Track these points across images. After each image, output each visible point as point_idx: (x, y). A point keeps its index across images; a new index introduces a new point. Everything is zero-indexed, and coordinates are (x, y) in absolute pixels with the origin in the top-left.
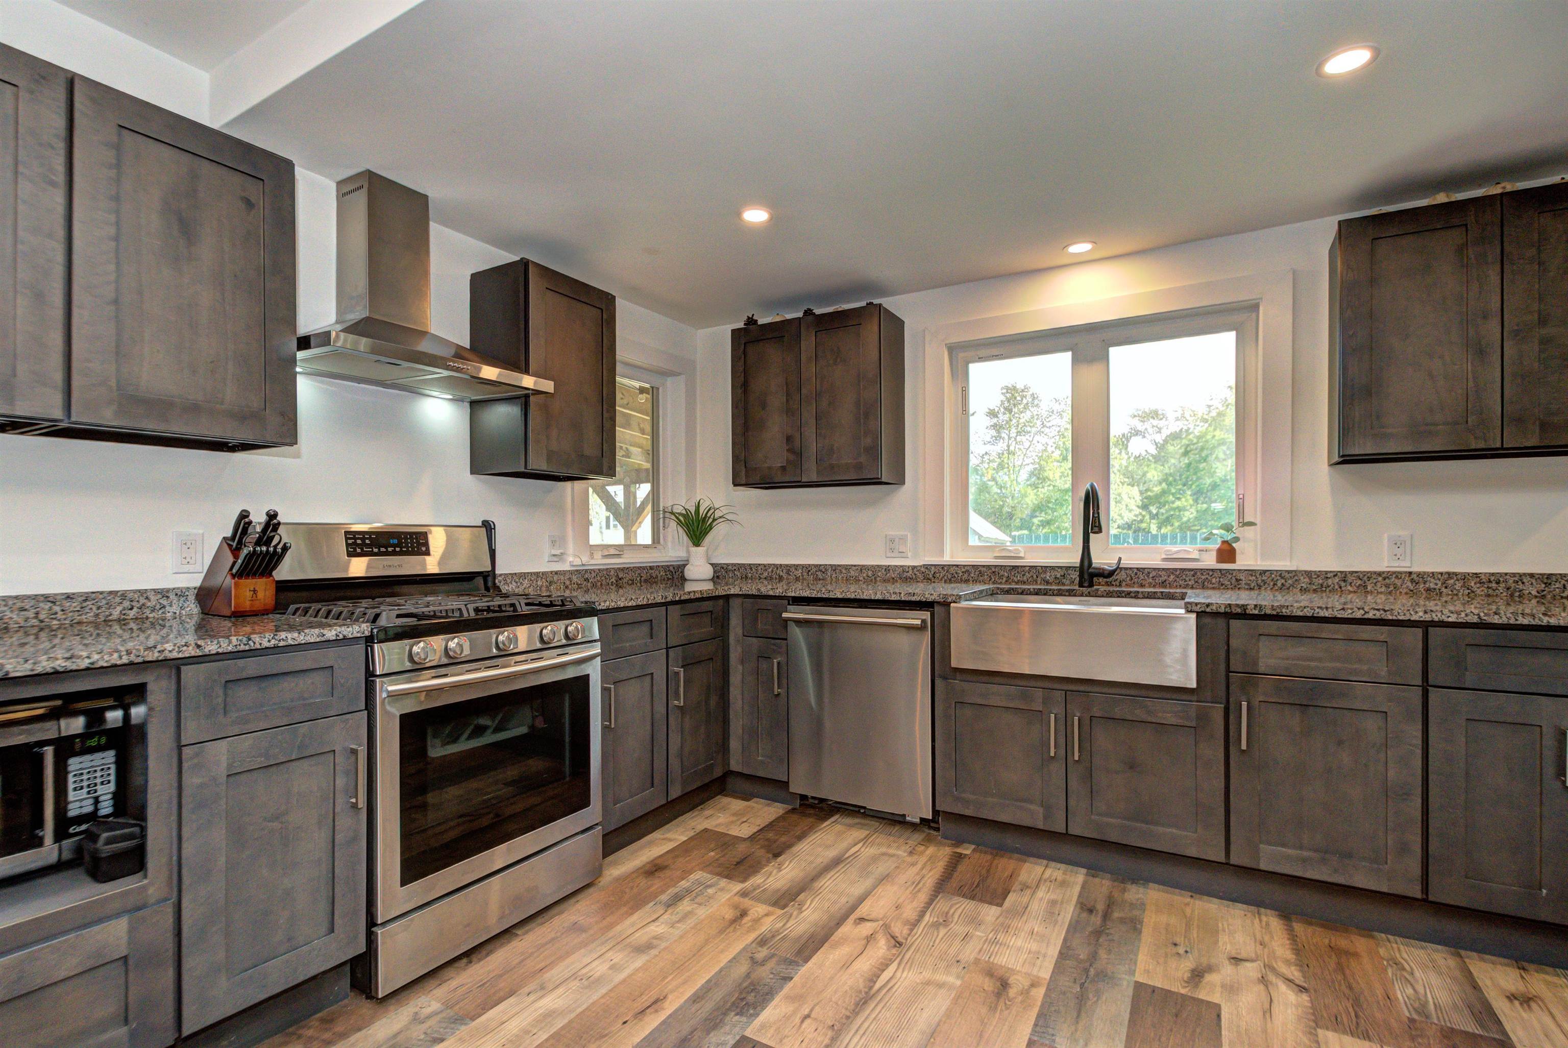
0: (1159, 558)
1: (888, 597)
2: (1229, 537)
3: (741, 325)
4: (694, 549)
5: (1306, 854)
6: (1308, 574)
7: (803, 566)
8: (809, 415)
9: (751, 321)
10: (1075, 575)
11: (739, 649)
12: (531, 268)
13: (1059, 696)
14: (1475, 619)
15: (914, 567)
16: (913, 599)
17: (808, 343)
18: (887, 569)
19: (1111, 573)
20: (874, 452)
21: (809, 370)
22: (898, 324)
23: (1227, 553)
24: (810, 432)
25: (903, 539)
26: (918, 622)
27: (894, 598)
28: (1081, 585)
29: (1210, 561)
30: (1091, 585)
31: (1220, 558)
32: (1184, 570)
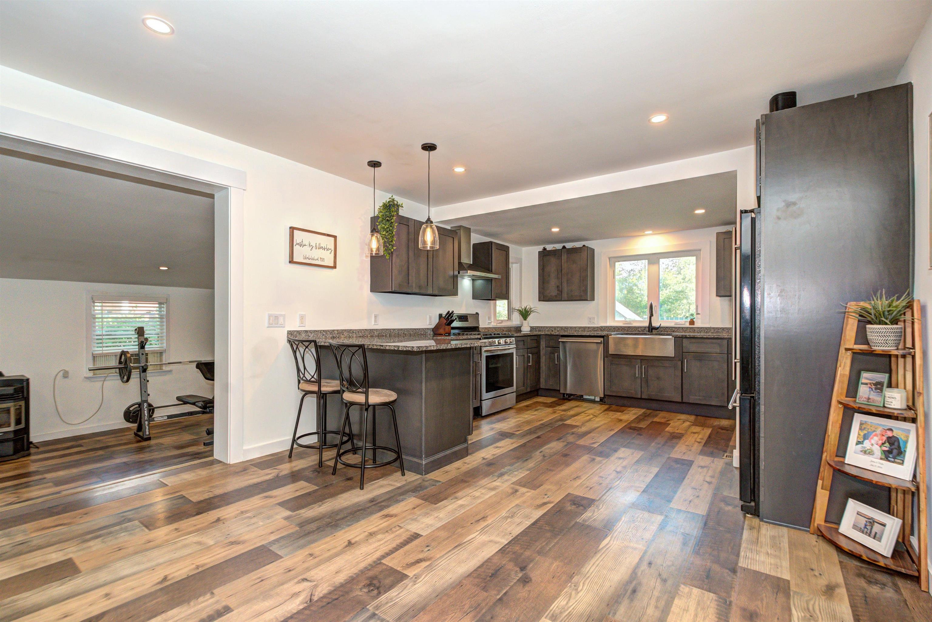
2: (692, 317)
3: (541, 250)
4: (524, 321)
5: (701, 398)
6: (714, 328)
7: (560, 327)
8: (564, 280)
9: (545, 249)
10: (647, 329)
11: (544, 351)
12: (493, 244)
13: (639, 361)
15: (597, 327)
16: (598, 335)
17: (564, 257)
18: (589, 328)
19: (658, 328)
20: (585, 291)
21: (565, 266)
22: (593, 250)
23: (692, 322)
24: (565, 285)
25: (594, 318)
26: (600, 341)
27: (592, 335)
28: (649, 331)
29: (687, 325)
30: (652, 331)
31: (690, 324)
32: (679, 327)
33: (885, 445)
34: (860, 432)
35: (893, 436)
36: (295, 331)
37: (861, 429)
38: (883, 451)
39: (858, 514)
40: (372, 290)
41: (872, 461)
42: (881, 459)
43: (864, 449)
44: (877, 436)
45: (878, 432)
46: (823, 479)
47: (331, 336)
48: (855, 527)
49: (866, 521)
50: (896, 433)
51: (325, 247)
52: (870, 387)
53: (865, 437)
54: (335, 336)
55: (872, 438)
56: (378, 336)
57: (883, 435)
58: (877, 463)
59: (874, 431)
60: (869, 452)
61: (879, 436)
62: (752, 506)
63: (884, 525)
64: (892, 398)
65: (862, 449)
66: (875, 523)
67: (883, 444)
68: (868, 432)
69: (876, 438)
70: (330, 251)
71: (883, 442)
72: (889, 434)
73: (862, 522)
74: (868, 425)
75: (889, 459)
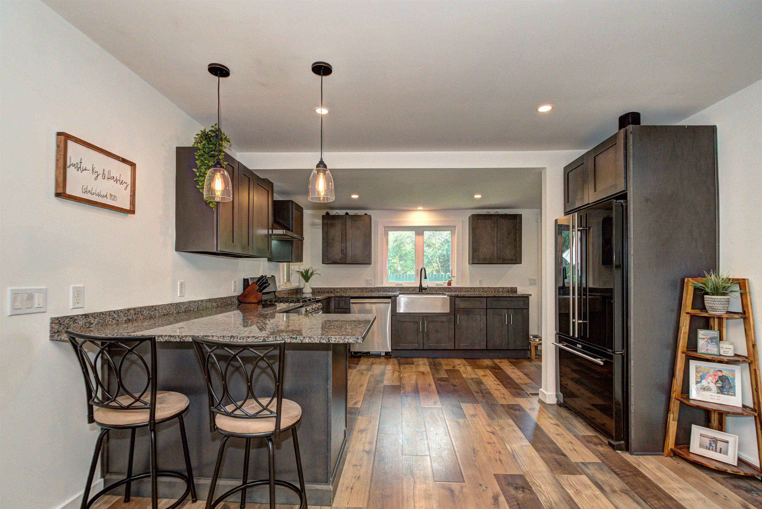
0: (435, 284)
1: (380, 296)
2: (450, 280)
3: (325, 215)
4: (306, 283)
5: (468, 344)
7: (339, 288)
8: (349, 245)
9: (328, 214)
10: (418, 289)
12: (293, 203)
13: (421, 317)
14: (493, 296)
15: (374, 288)
16: (387, 296)
17: (349, 223)
18: (367, 288)
19: (426, 288)
21: (349, 231)
22: (371, 219)
23: (449, 283)
24: (349, 249)
25: (371, 280)
26: (388, 302)
27: (382, 296)
28: (420, 291)
29: (446, 285)
30: (422, 292)
31: (448, 285)
32: (441, 288)
33: (718, 383)
34: (697, 374)
35: (723, 376)
36: (67, 317)
37: (697, 372)
38: (718, 387)
39: (701, 436)
40: (178, 249)
41: (711, 396)
42: (718, 393)
43: (703, 387)
44: (711, 377)
45: (711, 372)
46: (673, 413)
47: (125, 319)
48: (701, 446)
49: (710, 441)
50: (724, 373)
51: (118, 178)
52: (706, 341)
53: (702, 378)
54: (130, 318)
55: (708, 378)
56: (185, 312)
57: (715, 375)
58: (715, 396)
59: (708, 373)
60: (708, 389)
61: (713, 376)
62: (623, 443)
63: (727, 442)
64: (729, 349)
65: (701, 387)
66: (718, 441)
67: (717, 382)
68: (704, 374)
69: (710, 378)
70: (125, 185)
71: (717, 380)
72: (720, 374)
73: (707, 441)
74: (702, 368)
75: (724, 392)
